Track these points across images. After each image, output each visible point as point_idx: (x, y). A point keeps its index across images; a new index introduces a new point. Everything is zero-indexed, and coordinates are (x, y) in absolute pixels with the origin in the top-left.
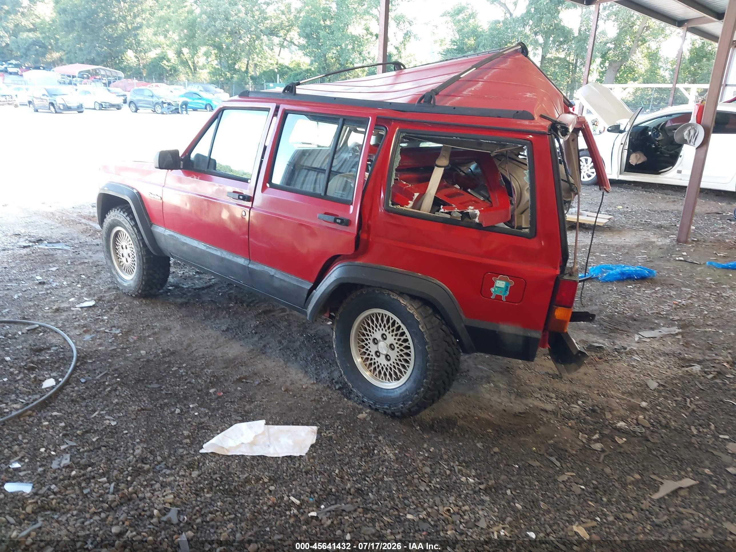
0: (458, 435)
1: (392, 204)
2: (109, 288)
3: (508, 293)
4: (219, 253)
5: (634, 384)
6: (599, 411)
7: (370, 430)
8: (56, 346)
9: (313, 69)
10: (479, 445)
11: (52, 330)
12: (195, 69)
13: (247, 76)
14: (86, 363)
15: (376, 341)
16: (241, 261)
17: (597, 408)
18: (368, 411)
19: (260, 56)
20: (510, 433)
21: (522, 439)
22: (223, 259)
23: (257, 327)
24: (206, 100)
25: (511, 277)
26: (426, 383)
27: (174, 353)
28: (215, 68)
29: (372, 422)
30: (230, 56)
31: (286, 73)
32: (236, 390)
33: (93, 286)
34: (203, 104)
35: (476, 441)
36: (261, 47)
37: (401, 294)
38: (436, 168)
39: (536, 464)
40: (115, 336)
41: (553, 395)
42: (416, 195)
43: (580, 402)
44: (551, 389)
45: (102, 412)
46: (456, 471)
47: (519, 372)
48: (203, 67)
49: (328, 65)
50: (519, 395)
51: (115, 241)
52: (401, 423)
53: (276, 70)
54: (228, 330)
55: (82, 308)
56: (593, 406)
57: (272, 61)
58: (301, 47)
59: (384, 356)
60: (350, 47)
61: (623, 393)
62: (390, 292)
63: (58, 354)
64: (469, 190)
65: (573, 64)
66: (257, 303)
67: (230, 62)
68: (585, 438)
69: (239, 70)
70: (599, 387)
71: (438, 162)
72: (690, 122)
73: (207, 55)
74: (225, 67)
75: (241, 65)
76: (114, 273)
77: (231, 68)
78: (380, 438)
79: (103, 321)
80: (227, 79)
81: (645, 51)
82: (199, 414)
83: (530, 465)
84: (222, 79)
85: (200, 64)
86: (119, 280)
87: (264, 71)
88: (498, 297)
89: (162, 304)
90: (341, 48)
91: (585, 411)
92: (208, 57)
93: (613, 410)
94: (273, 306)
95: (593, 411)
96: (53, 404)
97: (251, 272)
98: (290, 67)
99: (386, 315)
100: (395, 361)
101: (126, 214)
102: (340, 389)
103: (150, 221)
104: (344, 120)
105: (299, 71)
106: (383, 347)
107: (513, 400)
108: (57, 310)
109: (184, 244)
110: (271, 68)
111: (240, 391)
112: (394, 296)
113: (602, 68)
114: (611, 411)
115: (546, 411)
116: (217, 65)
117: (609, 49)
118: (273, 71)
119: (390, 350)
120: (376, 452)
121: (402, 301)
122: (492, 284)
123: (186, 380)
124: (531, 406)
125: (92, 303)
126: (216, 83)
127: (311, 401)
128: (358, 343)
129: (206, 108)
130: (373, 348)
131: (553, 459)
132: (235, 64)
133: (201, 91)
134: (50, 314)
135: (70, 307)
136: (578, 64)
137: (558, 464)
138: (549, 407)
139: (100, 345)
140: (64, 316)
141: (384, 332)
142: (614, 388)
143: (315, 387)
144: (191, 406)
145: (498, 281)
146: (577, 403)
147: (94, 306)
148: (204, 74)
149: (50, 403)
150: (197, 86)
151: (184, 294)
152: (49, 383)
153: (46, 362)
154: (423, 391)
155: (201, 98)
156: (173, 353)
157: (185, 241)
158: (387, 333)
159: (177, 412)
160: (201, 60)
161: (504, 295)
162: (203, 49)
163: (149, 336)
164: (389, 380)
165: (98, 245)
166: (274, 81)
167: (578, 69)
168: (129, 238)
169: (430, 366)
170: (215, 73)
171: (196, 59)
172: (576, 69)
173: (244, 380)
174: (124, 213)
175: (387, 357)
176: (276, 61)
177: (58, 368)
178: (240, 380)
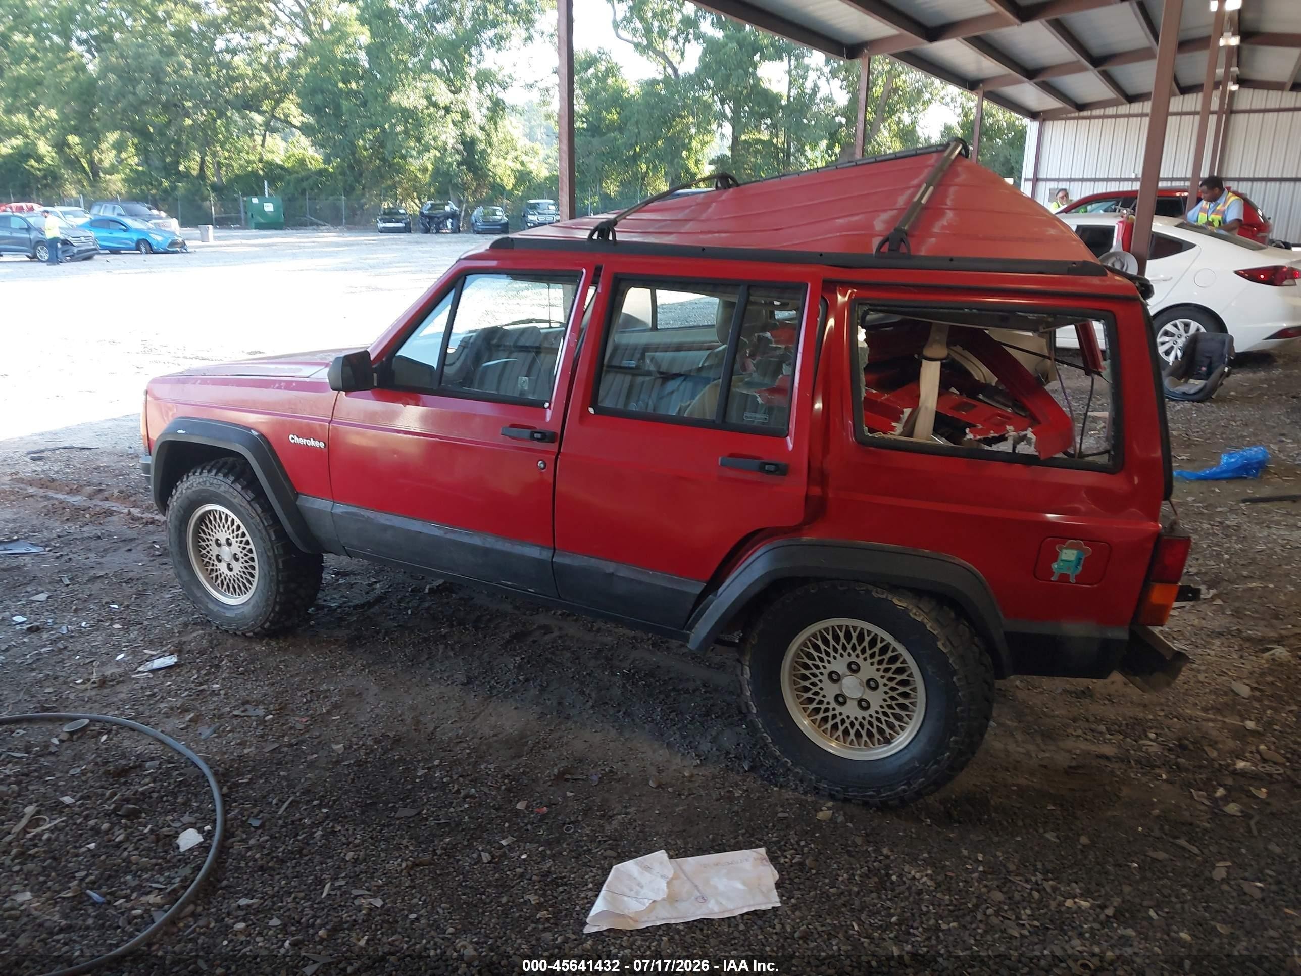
0: (1005, 823)
1: (871, 431)
2: (186, 625)
3: (1080, 568)
4: (476, 540)
5: (1214, 692)
6: (1191, 747)
7: (859, 840)
8: (152, 759)
9: (331, 170)
10: (1051, 836)
11: (122, 727)
12: (96, 174)
13: (205, 185)
14: (237, 785)
15: (835, 677)
16: (533, 551)
17: (1187, 742)
18: (830, 804)
19: (227, 146)
20: (1083, 806)
21: (1109, 813)
22: (486, 552)
23: (520, 667)
24: (138, 231)
25: (1089, 541)
26: (956, 742)
27: (399, 740)
28: (137, 171)
29: (850, 825)
30: (167, 147)
31: (280, 178)
32: (565, 797)
33: (146, 623)
34: (131, 240)
35: (1041, 830)
36: (228, 130)
37: (896, 587)
38: (924, 362)
39: (1161, 855)
40: (261, 721)
41: (1102, 728)
42: (907, 411)
43: (1152, 736)
44: (1092, 719)
45: (337, 884)
46: (1049, 890)
47: (1021, 695)
48: (112, 170)
49: (358, 162)
50: (1049, 735)
51: (198, 530)
52: (899, 817)
53: (261, 172)
54: (469, 681)
55: (153, 671)
56: (1179, 739)
57: (252, 157)
58: (306, 130)
59: (855, 703)
60: (399, 129)
61: (1205, 710)
62: (870, 587)
63: (168, 773)
64: (981, 396)
65: (783, 150)
66: (490, 621)
67: (168, 160)
68: (1203, 796)
69: (187, 175)
70: (1161, 704)
71: (927, 352)
72: (1112, 250)
73: (119, 146)
74: (156, 168)
75: (191, 165)
76: (199, 594)
77: (171, 170)
78: (885, 851)
79: (214, 693)
80: (165, 191)
81: (894, 127)
82: (529, 856)
83: (1154, 860)
84: (153, 192)
85: (106, 164)
86: (211, 606)
87: (237, 176)
88: (1064, 578)
89: (312, 644)
90: (383, 130)
91: (1170, 750)
92: (119, 152)
93: (1216, 742)
94: (524, 625)
95: (1183, 747)
96: (225, 883)
97: (557, 572)
98: (287, 165)
99: (855, 628)
100: (880, 710)
101: (232, 478)
102: (752, 769)
103: (293, 488)
104: (749, 287)
105: (303, 173)
106: (851, 686)
107: (1043, 746)
108: (103, 683)
109: (386, 528)
110: (250, 169)
111: (575, 798)
112: (878, 594)
113: (830, 156)
114: (1213, 744)
115: (1107, 758)
116: (138, 165)
117: (841, 125)
118: (254, 173)
119: (868, 691)
120: (894, 878)
121: (897, 602)
122: (1055, 557)
123: (458, 791)
124: (1078, 752)
125: (170, 660)
126: (142, 198)
127: (718, 800)
128: (795, 683)
129: (138, 248)
130: (830, 691)
131: (1182, 842)
132: (178, 163)
133: (120, 215)
134: (93, 693)
135: (126, 673)
136: (792, 150)
137: (1195, 850)
138: (1108, 750)
139: (243, 744)
140: (124, 692)
141: (853, 658)
142: (1187, 702)
143: (702, 771)
144: (504, 842)
145: (1065, 551)
146: (1146, 736)
147: (176, 665)
148: (116, 183)
149: (220, 881)
150: (110, 206)
151: (341, 619)
152: (189, 839)
153: (155, 795)
154: (949, 757)
155: (127, 229)
156: (397, 741)
157: (388, 523)
158: (860, 661)
159: (485, 860)
160: (108, 158)
161: (1073, 573)
162: (113, 137)
163: (329, 713)
164: (866, 744)
165: (99, 538)
166: (259, 192)
167: (792, 157)
168: (238, 522)
169: (962, 711)
170: (135, 180)
171: (96, 155)
172: (789, 157)
173: (568, 776)
174: (225, 476)
175: (863, 704)
176: (258, 156)
177: (187, 804)
178: (560, 778)
